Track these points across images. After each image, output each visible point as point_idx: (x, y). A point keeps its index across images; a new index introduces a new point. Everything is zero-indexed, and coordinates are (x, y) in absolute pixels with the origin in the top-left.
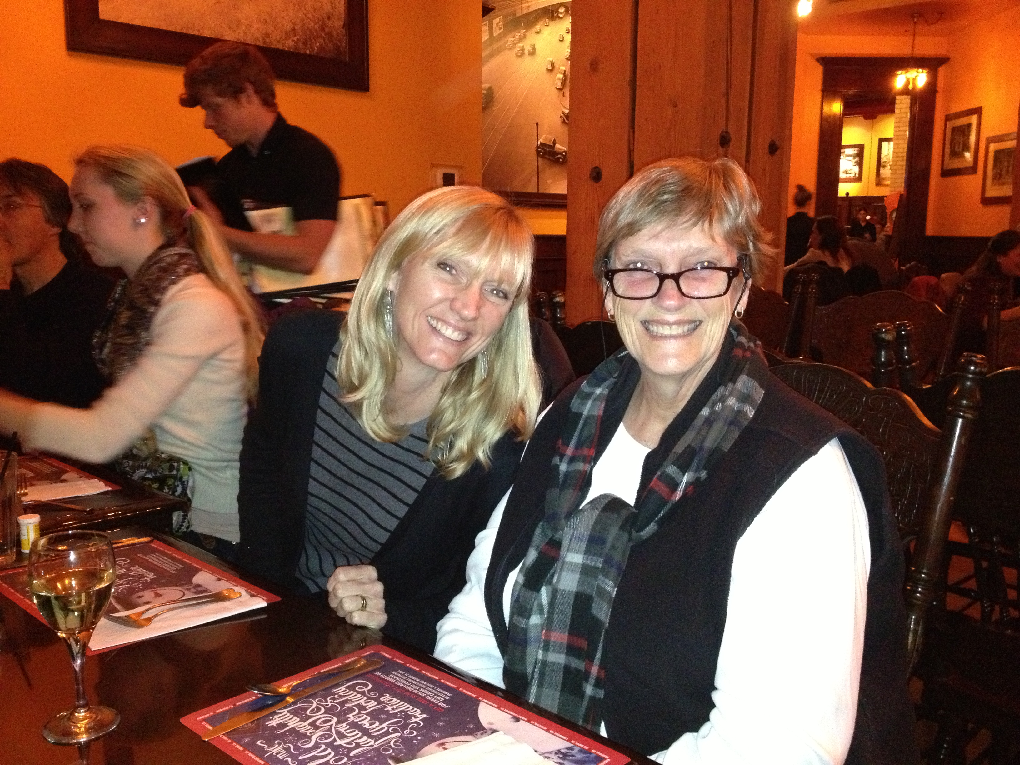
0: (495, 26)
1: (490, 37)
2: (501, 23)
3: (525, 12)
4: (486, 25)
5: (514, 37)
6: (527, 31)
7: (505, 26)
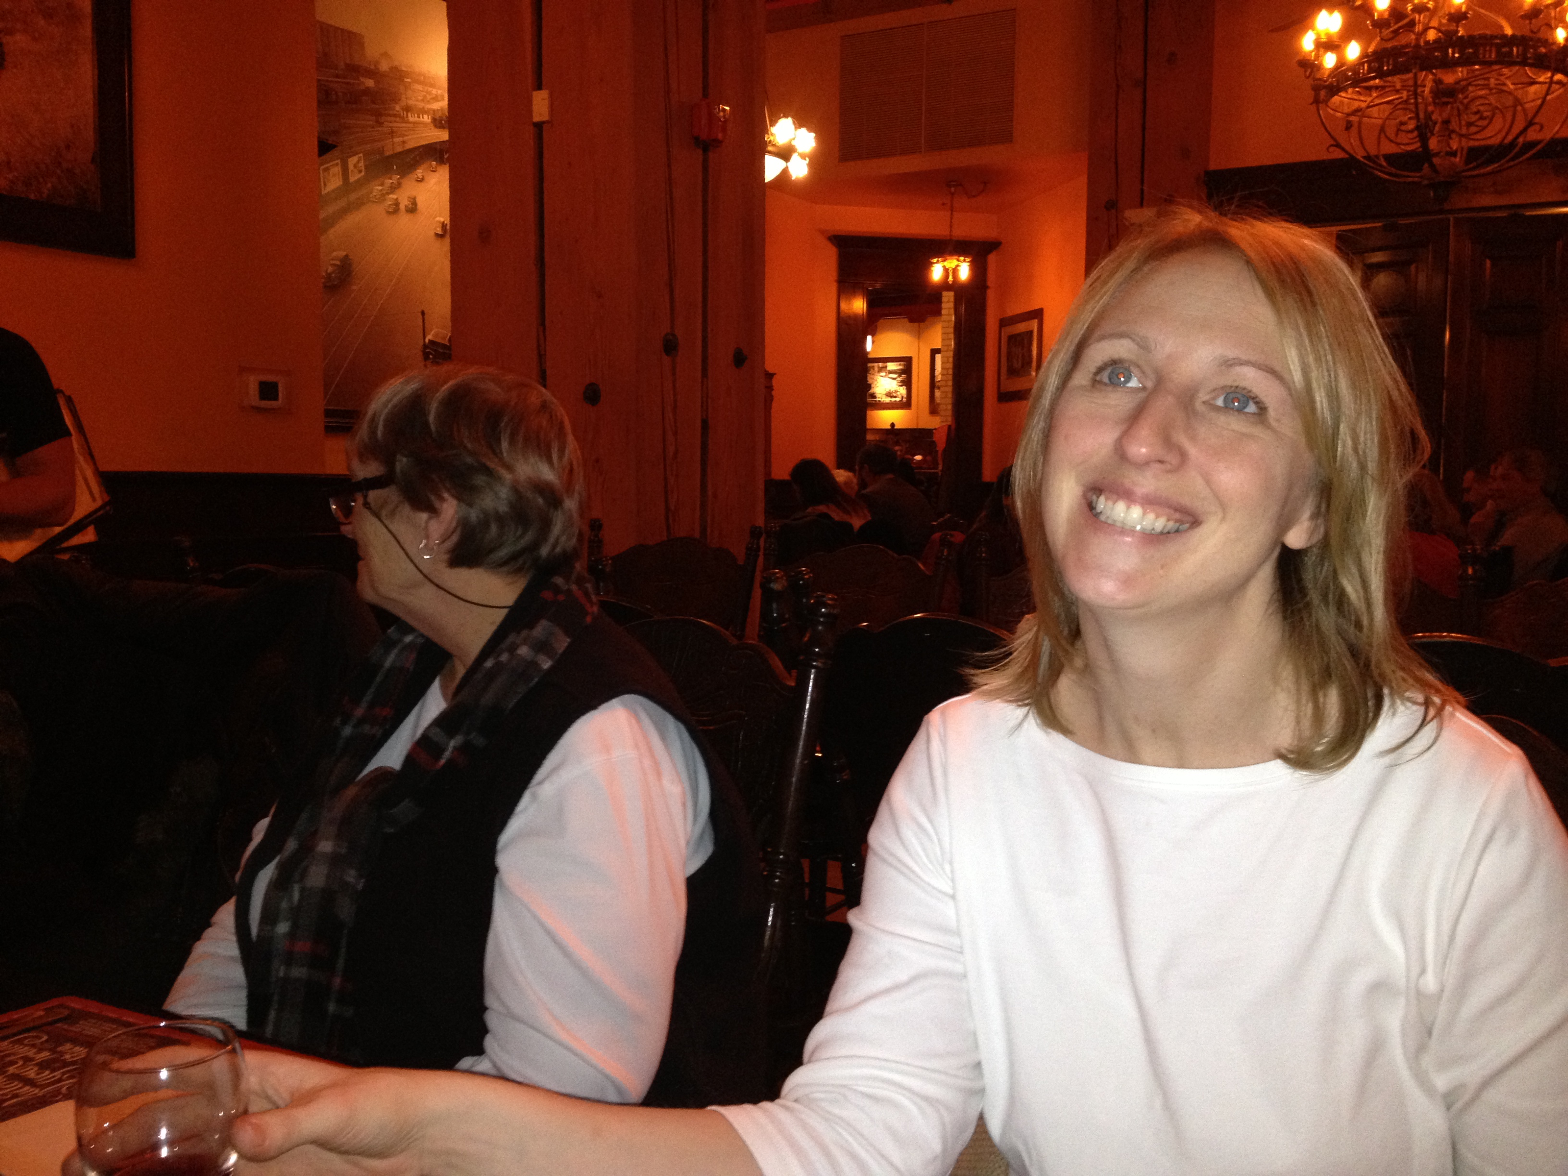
0: (351, 167)
1: (344, 182)
2: (362, 164)
3: (399, 149)
4: (337, 164)
5: (382, 184)
6: (402, 177)
7: (366, 167)
